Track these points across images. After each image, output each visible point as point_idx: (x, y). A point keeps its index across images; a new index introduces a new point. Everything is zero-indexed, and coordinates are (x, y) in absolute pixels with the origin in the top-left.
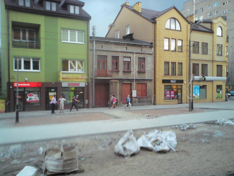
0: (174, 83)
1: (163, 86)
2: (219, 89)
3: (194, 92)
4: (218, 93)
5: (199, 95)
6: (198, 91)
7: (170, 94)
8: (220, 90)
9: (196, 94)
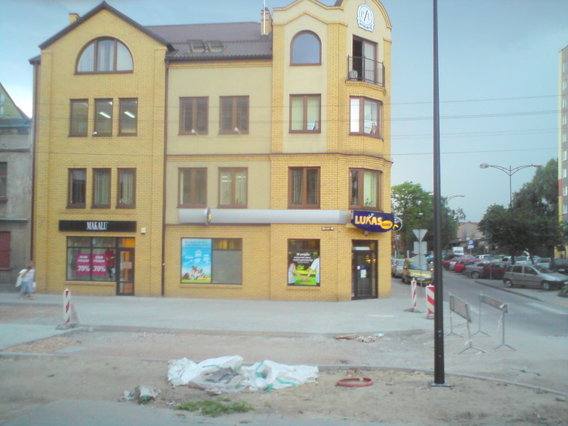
0: (99, 231)
1: (65, 239)
2: (307, 254)
3: (189, 260)
4: (302, 267)
5: (207, 270)
6: (207, 258)
7: (91, 264)
8: (313, 257)
9: (195, 269)
